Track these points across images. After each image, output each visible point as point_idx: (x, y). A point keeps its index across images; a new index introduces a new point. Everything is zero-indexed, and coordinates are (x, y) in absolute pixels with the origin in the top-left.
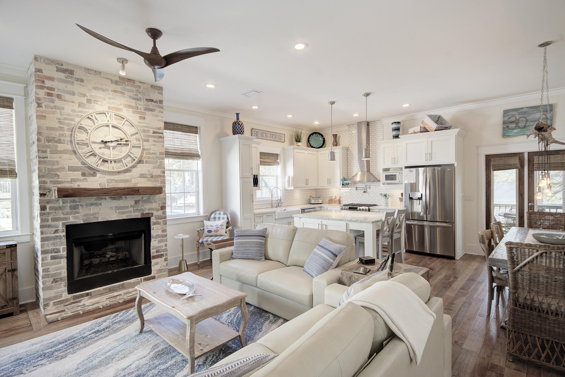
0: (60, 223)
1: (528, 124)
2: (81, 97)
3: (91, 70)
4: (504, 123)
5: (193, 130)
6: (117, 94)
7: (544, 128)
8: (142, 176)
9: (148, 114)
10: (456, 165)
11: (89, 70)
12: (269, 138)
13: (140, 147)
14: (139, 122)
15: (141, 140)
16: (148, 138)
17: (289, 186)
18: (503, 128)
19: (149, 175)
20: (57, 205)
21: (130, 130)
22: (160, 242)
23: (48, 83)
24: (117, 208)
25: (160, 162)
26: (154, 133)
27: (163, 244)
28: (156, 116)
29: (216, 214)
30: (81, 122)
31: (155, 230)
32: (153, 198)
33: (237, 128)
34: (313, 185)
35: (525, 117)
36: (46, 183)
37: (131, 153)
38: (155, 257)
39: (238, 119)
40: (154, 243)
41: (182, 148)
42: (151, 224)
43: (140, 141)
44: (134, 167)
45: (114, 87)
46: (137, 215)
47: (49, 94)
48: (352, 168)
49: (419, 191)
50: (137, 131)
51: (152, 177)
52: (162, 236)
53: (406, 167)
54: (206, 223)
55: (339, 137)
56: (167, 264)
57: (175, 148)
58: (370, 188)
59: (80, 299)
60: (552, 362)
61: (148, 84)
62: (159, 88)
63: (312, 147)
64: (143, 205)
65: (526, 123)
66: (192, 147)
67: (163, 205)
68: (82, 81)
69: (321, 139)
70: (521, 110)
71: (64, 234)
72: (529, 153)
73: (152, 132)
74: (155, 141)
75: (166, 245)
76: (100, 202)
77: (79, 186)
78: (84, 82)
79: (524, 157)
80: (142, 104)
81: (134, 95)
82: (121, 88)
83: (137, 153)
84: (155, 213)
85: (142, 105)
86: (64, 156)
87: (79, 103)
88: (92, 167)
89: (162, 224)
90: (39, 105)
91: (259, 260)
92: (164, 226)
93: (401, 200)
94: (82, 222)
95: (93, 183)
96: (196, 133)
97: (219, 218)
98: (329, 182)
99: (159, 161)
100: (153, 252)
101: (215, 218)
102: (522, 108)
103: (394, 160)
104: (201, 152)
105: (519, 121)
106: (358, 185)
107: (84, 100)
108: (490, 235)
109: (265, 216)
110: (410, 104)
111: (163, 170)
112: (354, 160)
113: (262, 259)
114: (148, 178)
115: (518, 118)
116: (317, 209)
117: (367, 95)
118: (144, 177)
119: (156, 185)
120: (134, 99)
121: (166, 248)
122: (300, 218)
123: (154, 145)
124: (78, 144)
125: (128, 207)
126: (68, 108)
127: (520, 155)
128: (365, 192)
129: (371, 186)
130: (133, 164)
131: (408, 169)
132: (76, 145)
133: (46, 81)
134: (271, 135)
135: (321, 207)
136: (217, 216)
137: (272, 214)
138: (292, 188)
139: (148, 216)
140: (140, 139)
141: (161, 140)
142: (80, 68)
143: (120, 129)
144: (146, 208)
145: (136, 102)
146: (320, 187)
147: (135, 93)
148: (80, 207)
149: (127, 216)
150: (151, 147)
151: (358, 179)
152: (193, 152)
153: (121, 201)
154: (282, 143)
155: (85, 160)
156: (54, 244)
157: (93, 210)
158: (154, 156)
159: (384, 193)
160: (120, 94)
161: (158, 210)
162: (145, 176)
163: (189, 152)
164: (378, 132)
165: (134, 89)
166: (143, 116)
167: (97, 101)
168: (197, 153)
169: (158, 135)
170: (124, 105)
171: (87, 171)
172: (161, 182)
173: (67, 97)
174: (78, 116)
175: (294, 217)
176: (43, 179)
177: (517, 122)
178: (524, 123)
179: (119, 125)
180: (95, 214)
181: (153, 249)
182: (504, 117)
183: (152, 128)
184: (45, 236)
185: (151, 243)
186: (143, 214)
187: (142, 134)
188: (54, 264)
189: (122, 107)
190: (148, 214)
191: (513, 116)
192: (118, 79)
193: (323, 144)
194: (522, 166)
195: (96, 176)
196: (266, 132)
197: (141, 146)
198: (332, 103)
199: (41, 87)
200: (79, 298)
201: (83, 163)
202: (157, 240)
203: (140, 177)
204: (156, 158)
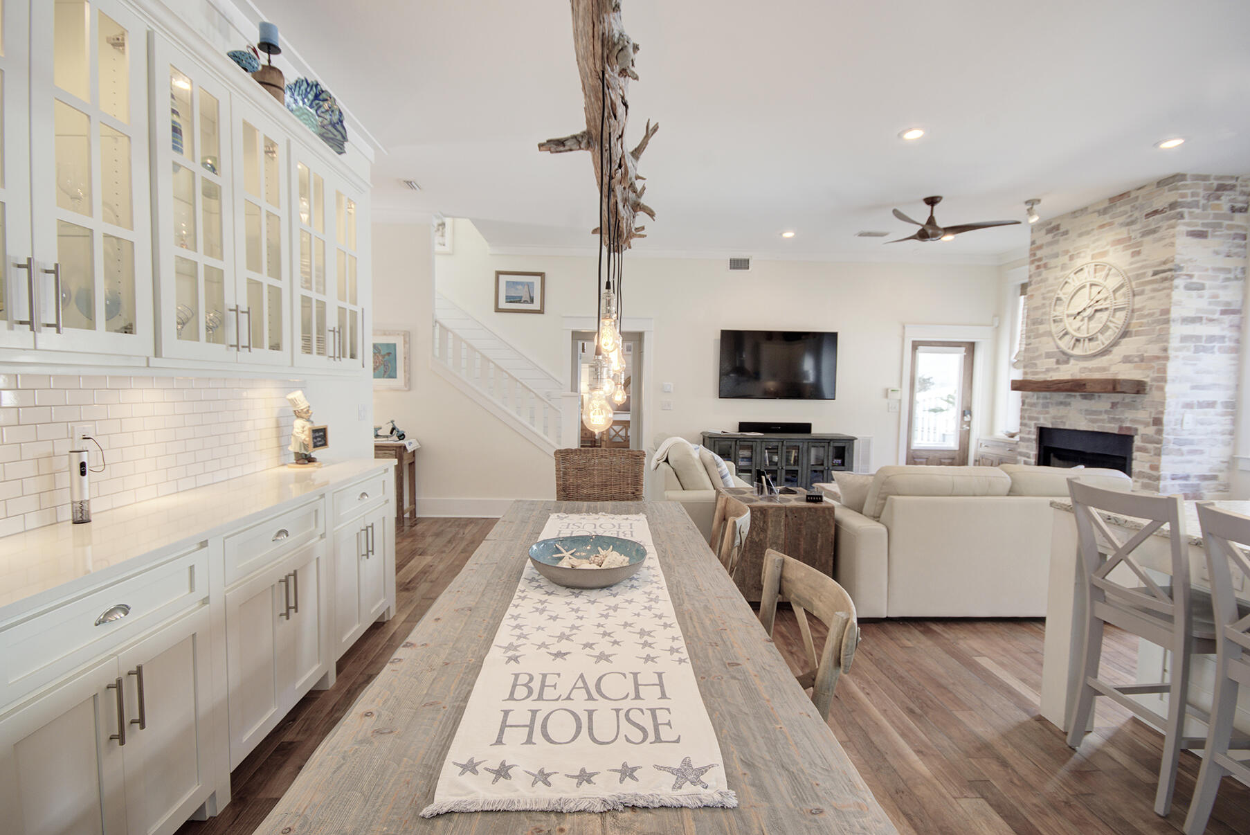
0: (1032, 423)
2: (1064, 256)
3: (1078, 211)
6: (1104, 230)
8: (1127, 360)
9: (1145, 242)
11: (1074, 214)
13: (1125, 307)
14: (1131, 264)
16: (1142, 288)
19: (1139, 356)
24: (1089, 412)
26: (1155, 273)
28: (1161, 239)
31: (1140, 463)
32: (1141, 401)
37: (1111, 321)
42: (1134, 449)
43: (1128, 297)
44: (1114, 344)
45: (1100, 220)
46: (1113, 428)
50: (1123, 281)
51: (1142, 360)
52: (1150, 477)
61: (1151, 184)
64: (1121, 412)
67: (1157, 416)
73: (1151, 273)
74: (1155, 290)
77: (1051, 377)
78: (1067, 234)
80: (1138, 229)
81: (1125, 218)
82: (1109, 217)
83: (1120, 320)
84: (1142, 430)
86: (1043, 339)
87: (1062, 265)
89: (1152, 453)
92: (1155, 457)
94: (1051, 426)
95: (1066, 373)
99: (1158, 328)
111: (1166, 344)
114: (1136, 362)
118: (1130, 362)
119: (1148, 375)
120: (1127, 224)
123: (1152, 298)
125: (1100, 413)
126: (1051, 277)
132: (1053, 323)
133: (1038, 252)
139: (1128, 433)
140: (1126, 293)
141: (1168, 284)
142: (1062, 217)
143: (1099, 286)
144: (1127, 418)
147: (1129, 214)
148: (1050, 406)
149: (1099, 427)
150: (1145, 303)
153: (1093, 401)
155: (1059, 341)
156: (1027, 447)
157: (1062, 411)
158: (1150, 319)
160: (1107, 228)
161: (1147, 425)
162: (1131, 358)
165: (1129, 207)
166: (1136, 249)
167: (1080, 253)
169: (1162, 276)
170: (1111, 243)
171: (1062, 357)
172: (1159, 370)
173: (1052, 262)
174: (1058, 284)
179: (1098, 281)
180: (1063, 417)
183: (1152, 266)
186: (1121, 428)
187: (1132, 284)
189: (1108, 248)
190: (1128, 428)
192: (1107, 205)
195: (1070, 363)
197: (1127, 306)
199: (1033, 262)
201: (1058, 347)
202: (1141, 481)
203: (1124, 363)
204: (1153, 323)
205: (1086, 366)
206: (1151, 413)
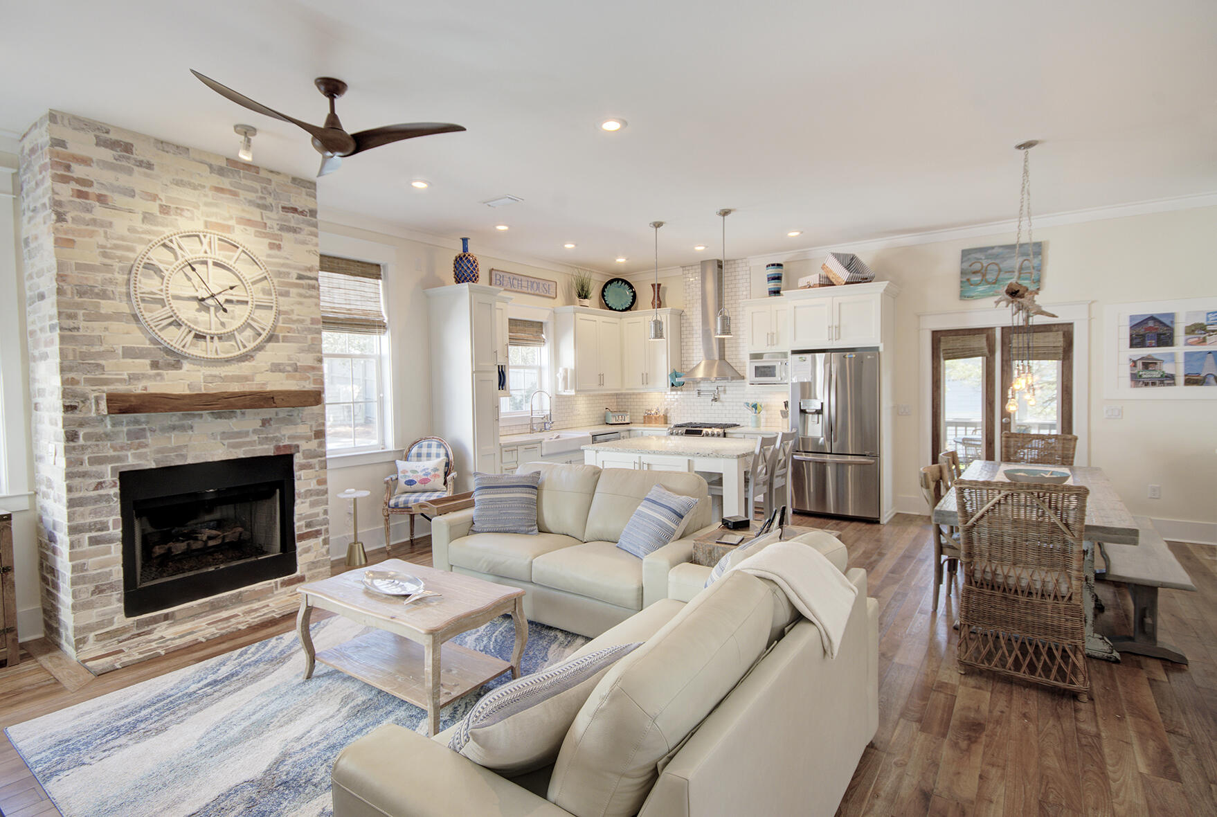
0: (108, 469)
1: (1002, 276)
2: (148, 200)
3: (168, 143)
4: (963, 273)
5: (371, 270)
6: (222, 195)
7: (1020, 293)
8: (276, 368)
9: (288, 239)
10: (881, 349)
11: (164, 145)
12: (525, 290)
13: (272, 307)
14: (269, 256)
15: (274, 294)
16: (287, 289)
17: (566, 388)
18: (961, 282)
19: (290, 365)
20: (100, 430)
21: (250, 273)
22: (313, 505)
23: (79, 171)
24: (225, 435)
25: (313, 339)
26: (300, 277)
27: (320, 509)
28: (304, 243)
29: (421, 447)
30: (150, 255)
31: (303, 481)
32: (298, 415)
33: (464, 270)
34: (612, 386)
35: (997, 264)
36: (78, 382)
37: (252, 319)
38: (303, 537)
39: (465, 249)
40: (301, 508)
41: (349, 310)
42: (295, 468)
43: (271, 295)
44: (259, 348)
45: (216, 180)
46: (267, 450)
47: (81, 195)
48: (691, 351)
49: (816, 398)
50: (266, 274)
51: (296, 370)
52: (318, 493)
53: (794, 352)
54: (401, 464)
55: (665, 288)
56: (328, 551)
57: (334, 308)
58: (725, 391)
59: (151, 627)
60: (1023, 670)
61: (286, 175)
62: (308, 185)
63: (611, 308)
64: (279, 429)
65: (999, 275)
66: (370, 306)
67: (319, 429)
68: (150, 166)
69: (629, 293)
70: (990, 252)
71: (117, 490)
72: (1003, 328)
73: (295, 276)
74: (301, 295)
75: (326, 512)
76: (190, 422)
77: (146, 389)
78: (153, 169)
79: (995, 335)
80: (274, 218)
81: (257, 197)
82: (231, 184)
83: (265, 320)
84: (304, 446)
85: (274, 220)
86: (114, 325)
87: (144, 213)
88: (172, 348)
89: (317, 467)
90: (60, 218)
91: (527, 533)
92: (322, 471)
93: (784, 414)
94: (153, 466)
95: (176, 383)
96: (378, 277)
97: (429, 455)
98: (646, 379)
99: (309, 337)
100: (299, 526)
101: (419, 455)
102: (993, 248)
103: (772, 338)
104: (389, 316)
105: (986, 270)
106: (702, 385)
107: (154, 207)
108: (938, 474)
109: (521, 449)
110: (802, 232)
111: (319, 354)
112: (695, 336)
113: (532, 531)
114: (289, 372)
115: (985, 265)
116: (622, 434)
117: (725, 213)
118: (280, 371)
119: (304, 387)
120: (259, 206)
121: (325, 516)
122: (597, 451)
123: (300, 303)
124: (143, 300)
125: (247, 434)
126: (120, 225)
127: (987, 332)
128: (715, 400)
129: (727, 388)
130: (257, 342)
131: (797, 356)
132: (140, 303)
133: (74, 166)
134: (530, 284)
135: (629, 430)
136: (424, 450)
137: (535, 445)
138: (573, 392)
139: (288, 452)
140: (270, 290)
141: (313, 293)
142: (146, 138)
143: (229, 269)
144: (284, 435)
145: (262, 213)
146: (627, 389)
147: (260, 194)
148: (148, 434)
149: (245, 452)
150: (293, 307)
151: (700, 374)
152: (371, 318)
153: (234, 420)
154: (551, 300)
155: (159, 334)
156: (95, 513)
157: (175, 439)
158: (300, 326)
159: (752, 401)
160: (228, 196)
161: (308, 439)
162: (282, 367)
163: (364, 317)
164: (741, 281)
165: (258, 186)
166: (277, 242)
167: (182, 210)
168: (381, 319)
169: (307, 282)
170: (237, 218)
171: (163, 358)
172: (315, 381)
173: (118, 200)
174: (142, 241)
175: (583, 450)
176: (71, 375)
177: (983, 272)
178: (996, 274)
179: (227, 261)
180: (179, 448)
181: (299, 520)
182: (962, 262)
183: (295, 268)
184: (76, 495)
185: (296, 508)
186: (278, 448)
187: (275, 281)
188: (96, 554)
189: (232, 223)
190: (290, 446)
191: (978, 261)
192: (224, 164)
193: (633, 303)
194: (992, 351)
195: (181, 368)
196: (520, 278)
197: (274, 306)
198: (658, 225)
199: (65, 179)
200: (148, 625)
201: (154, 341)
202: (307, 500)
203: (272, 371)
204: (303, 331)
205: (214, 373)
206: (311, 426)
